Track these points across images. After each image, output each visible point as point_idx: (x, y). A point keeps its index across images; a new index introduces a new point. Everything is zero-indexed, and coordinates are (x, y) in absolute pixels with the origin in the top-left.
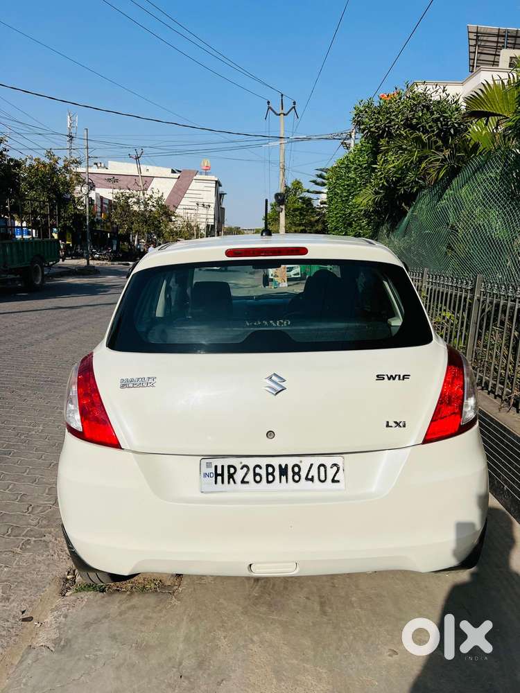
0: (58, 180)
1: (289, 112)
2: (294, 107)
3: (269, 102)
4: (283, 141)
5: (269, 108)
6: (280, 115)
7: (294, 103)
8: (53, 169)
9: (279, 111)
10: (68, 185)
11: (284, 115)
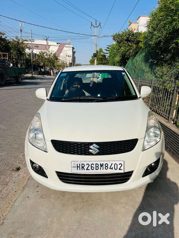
0: (20, 46)
1: (98, 27)
2: (100, 25)
3: (92, 23)
4: (96, 37)
5: (92, 25)
6: (95, 27)
7: (100, 23)
8: (18, 42)
9: (95, 26)
10: (23, 49)
11: (97, 27)
